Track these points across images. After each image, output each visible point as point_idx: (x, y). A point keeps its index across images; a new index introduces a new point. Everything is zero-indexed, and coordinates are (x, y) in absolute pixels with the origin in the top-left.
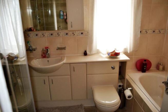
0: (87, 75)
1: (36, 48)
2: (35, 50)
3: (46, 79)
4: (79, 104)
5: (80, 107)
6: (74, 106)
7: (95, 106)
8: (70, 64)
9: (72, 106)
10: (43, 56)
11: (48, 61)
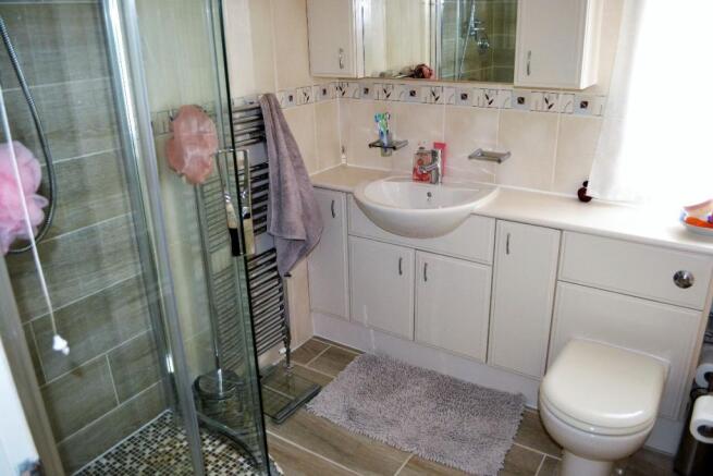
0: (557, 280)
1: (405, 143)
2: (394, 148)
3: (408, 256)
4: (513, 391)
5: (512, 403)
6: (488, 390)
7: (539, 411)
8: (497, 219)
9: (482, 389)
10: (418, 175)
11: (429, 195)
